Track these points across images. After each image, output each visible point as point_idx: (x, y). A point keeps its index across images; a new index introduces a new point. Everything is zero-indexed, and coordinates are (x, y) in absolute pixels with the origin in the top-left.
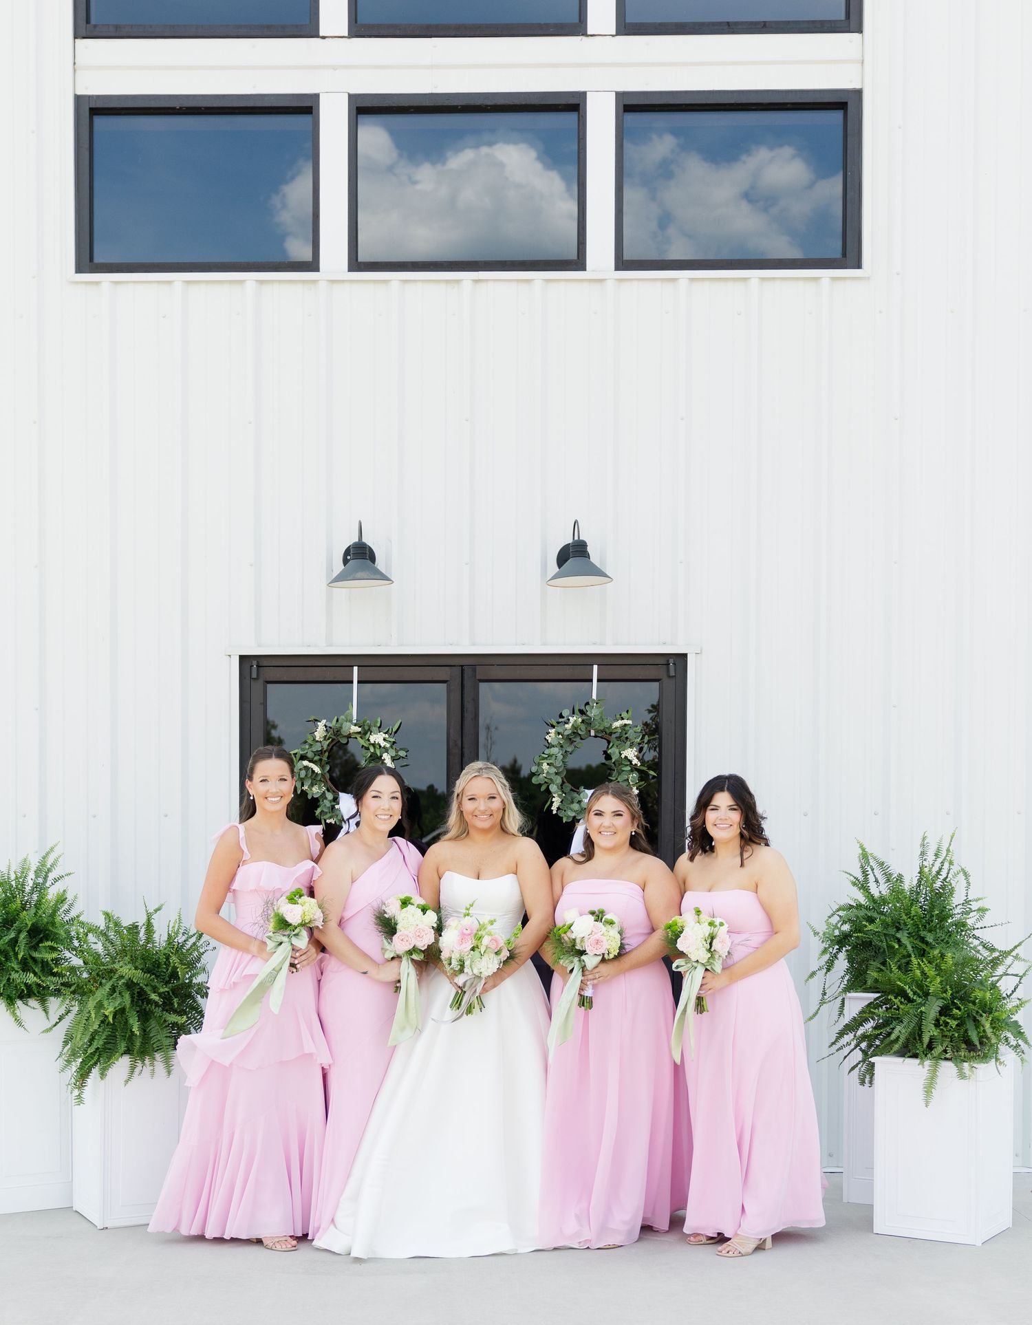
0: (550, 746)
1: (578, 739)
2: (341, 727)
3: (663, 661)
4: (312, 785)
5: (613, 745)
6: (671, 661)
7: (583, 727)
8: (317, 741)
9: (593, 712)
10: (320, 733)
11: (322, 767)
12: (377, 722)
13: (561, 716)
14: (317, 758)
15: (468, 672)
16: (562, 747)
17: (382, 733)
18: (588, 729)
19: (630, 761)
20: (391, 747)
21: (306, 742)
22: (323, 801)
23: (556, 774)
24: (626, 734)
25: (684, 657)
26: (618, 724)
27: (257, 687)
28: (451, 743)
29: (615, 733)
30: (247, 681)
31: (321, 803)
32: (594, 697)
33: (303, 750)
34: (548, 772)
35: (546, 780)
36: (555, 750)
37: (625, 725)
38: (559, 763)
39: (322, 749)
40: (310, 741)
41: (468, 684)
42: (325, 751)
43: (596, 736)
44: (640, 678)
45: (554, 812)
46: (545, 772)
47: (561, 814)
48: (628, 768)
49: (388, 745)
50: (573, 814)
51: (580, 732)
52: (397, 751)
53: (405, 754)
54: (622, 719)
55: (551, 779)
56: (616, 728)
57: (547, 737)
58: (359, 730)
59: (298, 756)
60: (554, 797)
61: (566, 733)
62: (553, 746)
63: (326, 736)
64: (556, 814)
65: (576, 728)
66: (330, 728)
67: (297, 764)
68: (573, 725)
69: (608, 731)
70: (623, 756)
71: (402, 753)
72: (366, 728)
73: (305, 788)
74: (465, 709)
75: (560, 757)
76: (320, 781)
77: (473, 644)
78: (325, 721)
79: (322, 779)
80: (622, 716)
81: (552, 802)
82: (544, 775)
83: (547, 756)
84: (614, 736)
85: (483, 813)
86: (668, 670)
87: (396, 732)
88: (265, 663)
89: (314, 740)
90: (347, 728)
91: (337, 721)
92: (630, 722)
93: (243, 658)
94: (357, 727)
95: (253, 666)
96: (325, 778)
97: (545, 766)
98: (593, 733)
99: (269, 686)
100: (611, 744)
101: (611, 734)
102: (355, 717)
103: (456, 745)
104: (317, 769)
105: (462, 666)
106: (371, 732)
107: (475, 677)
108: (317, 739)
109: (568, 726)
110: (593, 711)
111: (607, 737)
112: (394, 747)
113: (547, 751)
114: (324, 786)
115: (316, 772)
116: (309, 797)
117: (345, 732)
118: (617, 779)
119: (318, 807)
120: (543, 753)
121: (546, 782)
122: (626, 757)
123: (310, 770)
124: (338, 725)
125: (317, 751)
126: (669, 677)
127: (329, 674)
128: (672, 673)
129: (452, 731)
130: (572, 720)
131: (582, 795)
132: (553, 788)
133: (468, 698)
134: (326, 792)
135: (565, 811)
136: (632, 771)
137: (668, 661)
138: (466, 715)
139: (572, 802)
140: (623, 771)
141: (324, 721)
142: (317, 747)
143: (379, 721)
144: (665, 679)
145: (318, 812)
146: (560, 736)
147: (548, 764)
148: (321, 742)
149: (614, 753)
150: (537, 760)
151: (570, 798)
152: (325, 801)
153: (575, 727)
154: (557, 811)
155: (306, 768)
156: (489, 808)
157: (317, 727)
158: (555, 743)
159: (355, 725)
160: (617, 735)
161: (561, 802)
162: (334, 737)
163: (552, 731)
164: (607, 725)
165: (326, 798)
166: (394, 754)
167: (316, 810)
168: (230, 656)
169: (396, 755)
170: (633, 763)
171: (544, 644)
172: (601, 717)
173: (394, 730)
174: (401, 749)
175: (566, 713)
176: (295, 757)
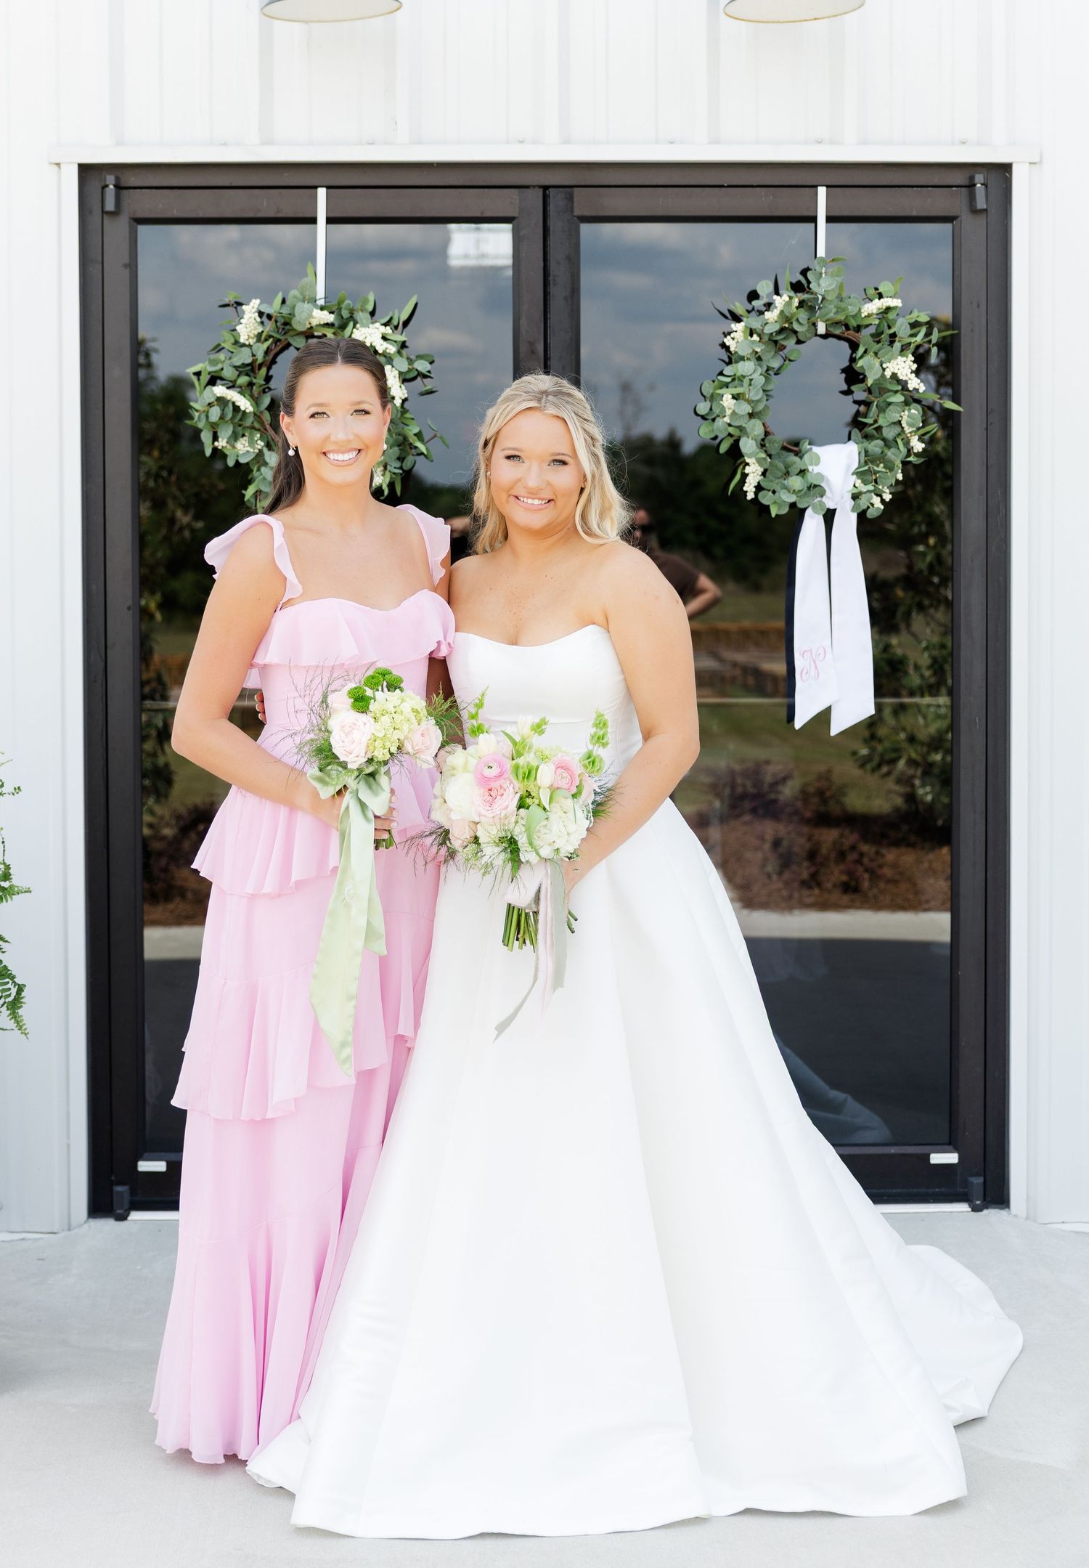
0: (731, 358)
1: (790, 343)
2: (292, 315)
3: (960, 178)
4: (235, 437)
5: (865, 352)
6: (979, 178)
7: (803, 315)
8: (244, 345)
9: (823, 285)
10: (248, 327)
11: (256, 401)
12: (366, 301)
13: (753, 295)
14: (243, 380)
15: (556, 199)
16: (759, 359)
17: (378, 325)
18: (813, 320)
19: (904, 384)
20: (399, 352)
21: (218, 349)
22: (259, 470)
23: (751, 415)
24: (889, 327)
25: (1004, 170)
26: (873, 307)
27: (117, 230)
28: (524, 349)
29: (867, 326)
30: (96, 217)
31: (255, 473)
32: (821, 252)
33: (213, 362)
34: (734, 413)
35: (731, 430)
36: (746, 368)
37: (888, 309)
38: (756, 394)
39: (254, 361)
40: (228, 345)
41: (556, 225)
42: (260, 366)
43: (825, 337)
44: (914, 214)
45: (750, 496)
46: (728, 412)
47: (765, 498)
48: (899, 398)
49: (392, 349)
50: (792, 499)
51: (796, 326)
52: (410, 361)
53: (428, 367)
54: (880, 296)
55: (740, 428)
56: (869, 316)
57: (728, 341)
58: (331, 318)
59: (205, 378)
60: (748, 464)
61: (768, 330)
62: (742, 358)
63: (260, 335)
64: (755, 500)
65: (788, 320)
66: (269, 317)
67: (201, 393)
68: (782, 312)
69: (853, 323)
70: (888, 374)
71: (422, 366)
72: (345, 314)
73: (221, 443)
74: (551, 278)
75: (759, 380)
76: (253, 428)
77: (567, 141)
78: (258, 301)
79: (257, 425)
80: (881, 290)
81: (745, 476)
82: (727, 420)
83: (729, 380)
84: (866, 333)
85: (533, 494)
86: (972, 198)
87: (406, 323)
88: (132, 180)
89: (236, 342)
90: (304, 315)
91: (284, 302)
92: (896, 303)
93: (87, 172)
94: (325, 312)
95: (107, 186)
96: (262, 423)
97: (728, 401)
98: (822, 328)
99: (143, 230)
100: (861, 350)
101: (858, 329)
102: (320, 292)
103: (533, 352)
104: (245, 404)
105: (545, 188)
106: (355, 323)
107: (572, 210)
108: (242, 340)
109: (771, 316)
110: (822, 281)
111: (851, 334)
112: (404, 352)
113: (728, 370)
114: (261, 438)
115: (243, 408)
116: (231, 463)
117: (299, 324)
118: (876, 421)
119: (250, 482)
120: (721, 374)
121: (730, 435)
122: (894, 376)
123: (230, 406)
124: (285, 311)
125: (244, 365)
126: (975, 211)
127: (266, 203)
128: (981, 203)
129: (523, 322)
130: (779, 302)
131: (806, 457)
132: (747, 446)
133: (557, 254)
134: (265, 450)
135: (774, 492)
136: (906, 403)
137: (972, 178)
138: (552, 290)
139: (787, 474)
140: (890, 404)
141: (255, 303)
142: (244, 357)
143: (371, 298)
144: (967, 219)
145: (249, 493)
146: (755, 337)
147: (734, 397)
148: (250, 346)
149: (871, 367)
150: (708, 388)
151: (781, 466)
152: (263, 469)
153: (785, 317)
154: (756, 494)
155: (221, 401)
156: (549, 484)
157: (240, 316)
158: (745, 351)
159: (322, 308)
160: (872, 330)
161: (764, 474)
162: (278, 336)
163: (739, 327)
164: (852, 310)
165: (266, 464)
166: (404, 367)
167: (246, 489)
168: (58, 165)
169: (410, 370)
170: (911, 387)
171: (715, 141)
172: (840, 294)
173: (404, 317)
174: (419, 357)
175: (765, 288)
176: (199, 379)
